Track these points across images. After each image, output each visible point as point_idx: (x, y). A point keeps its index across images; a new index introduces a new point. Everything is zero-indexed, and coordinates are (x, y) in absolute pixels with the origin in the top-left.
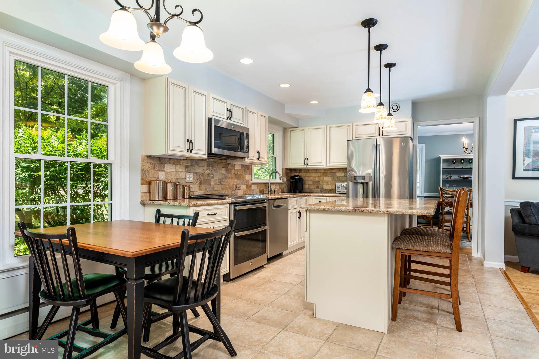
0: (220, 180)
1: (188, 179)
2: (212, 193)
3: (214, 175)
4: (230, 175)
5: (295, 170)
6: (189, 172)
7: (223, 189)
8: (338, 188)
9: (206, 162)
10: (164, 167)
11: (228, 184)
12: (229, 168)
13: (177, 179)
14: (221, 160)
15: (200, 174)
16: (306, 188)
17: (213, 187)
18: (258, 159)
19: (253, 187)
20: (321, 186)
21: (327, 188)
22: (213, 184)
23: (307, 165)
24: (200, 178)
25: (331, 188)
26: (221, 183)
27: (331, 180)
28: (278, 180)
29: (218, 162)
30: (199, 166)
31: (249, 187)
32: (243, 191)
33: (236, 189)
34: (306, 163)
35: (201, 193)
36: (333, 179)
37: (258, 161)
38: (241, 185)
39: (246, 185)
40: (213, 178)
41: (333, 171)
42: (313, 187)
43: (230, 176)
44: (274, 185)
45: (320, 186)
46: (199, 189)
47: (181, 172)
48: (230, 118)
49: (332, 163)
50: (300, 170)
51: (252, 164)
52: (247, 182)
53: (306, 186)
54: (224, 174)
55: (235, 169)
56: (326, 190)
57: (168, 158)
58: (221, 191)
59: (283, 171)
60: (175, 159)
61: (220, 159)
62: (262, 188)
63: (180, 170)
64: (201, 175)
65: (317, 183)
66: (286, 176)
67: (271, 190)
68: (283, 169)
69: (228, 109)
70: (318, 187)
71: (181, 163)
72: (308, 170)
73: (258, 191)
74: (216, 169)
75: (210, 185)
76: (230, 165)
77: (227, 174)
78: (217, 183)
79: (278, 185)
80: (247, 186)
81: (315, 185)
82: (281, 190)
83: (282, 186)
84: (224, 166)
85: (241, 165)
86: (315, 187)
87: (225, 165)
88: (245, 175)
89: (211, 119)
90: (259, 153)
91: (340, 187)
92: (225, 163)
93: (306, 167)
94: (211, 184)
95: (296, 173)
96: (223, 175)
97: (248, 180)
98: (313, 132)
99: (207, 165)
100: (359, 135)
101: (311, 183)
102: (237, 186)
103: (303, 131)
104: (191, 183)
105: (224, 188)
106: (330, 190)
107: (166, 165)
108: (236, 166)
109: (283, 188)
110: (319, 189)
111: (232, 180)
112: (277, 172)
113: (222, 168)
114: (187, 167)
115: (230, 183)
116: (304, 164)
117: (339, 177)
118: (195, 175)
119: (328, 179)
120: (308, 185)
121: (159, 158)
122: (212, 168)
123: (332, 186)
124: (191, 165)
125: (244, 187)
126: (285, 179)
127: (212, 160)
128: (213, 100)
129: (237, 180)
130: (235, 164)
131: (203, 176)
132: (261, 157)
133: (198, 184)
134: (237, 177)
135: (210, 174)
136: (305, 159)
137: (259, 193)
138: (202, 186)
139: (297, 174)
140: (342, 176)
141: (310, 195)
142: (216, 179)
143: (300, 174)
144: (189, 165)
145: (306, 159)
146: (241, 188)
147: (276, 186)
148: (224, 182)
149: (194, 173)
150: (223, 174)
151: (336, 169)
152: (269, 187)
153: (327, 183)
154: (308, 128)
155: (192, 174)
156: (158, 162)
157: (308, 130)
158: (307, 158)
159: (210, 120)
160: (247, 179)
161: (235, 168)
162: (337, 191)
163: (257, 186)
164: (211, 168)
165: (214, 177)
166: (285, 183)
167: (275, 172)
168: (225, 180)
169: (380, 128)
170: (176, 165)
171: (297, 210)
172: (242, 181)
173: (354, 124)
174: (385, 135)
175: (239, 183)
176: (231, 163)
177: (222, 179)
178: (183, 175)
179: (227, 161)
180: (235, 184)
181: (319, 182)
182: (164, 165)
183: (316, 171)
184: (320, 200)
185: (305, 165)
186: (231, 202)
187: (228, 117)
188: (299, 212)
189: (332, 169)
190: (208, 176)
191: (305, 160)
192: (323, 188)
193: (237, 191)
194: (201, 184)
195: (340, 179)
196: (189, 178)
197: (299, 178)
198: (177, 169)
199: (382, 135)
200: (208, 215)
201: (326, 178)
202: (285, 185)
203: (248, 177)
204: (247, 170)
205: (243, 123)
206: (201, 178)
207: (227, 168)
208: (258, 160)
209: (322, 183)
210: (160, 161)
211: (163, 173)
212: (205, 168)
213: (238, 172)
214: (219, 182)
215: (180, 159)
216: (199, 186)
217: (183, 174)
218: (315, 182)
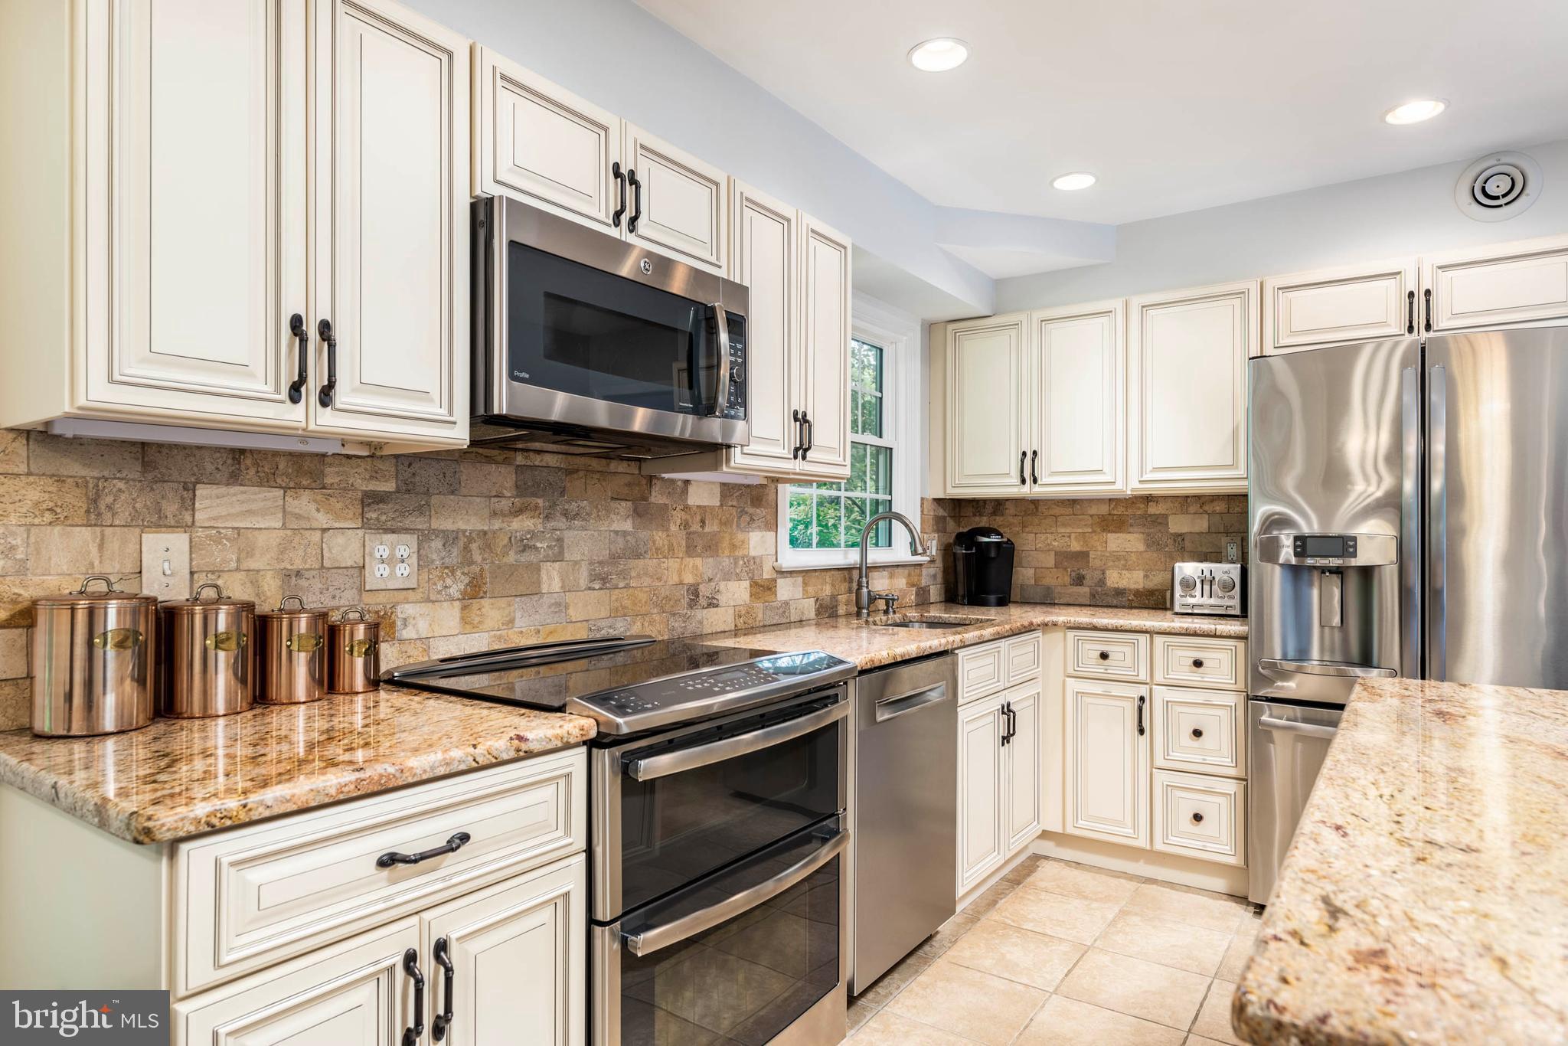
0: (601, 563)
1: (383, 570)
2: (551, 640)
3: (560, 540)
4: (659, 537)
5: (976, 505)
6: (393, 532)
7: (618, 612)
8: (1188, 585)
9: (512, 469)
10: (188, 503)
11: (646, 581)
12: (652, 499)
13: (298, 574)
14: (604, 461)
15: (470, 540)
16: (1027, 582)
17: (558, 604)
18: (802, 450)
19: (786, 590)
20: (1097, 574)
21: (1123, 583)
22: (556, 585)
23: (1035, 481)
24: (472, 563)
25: (1140, 586)
26: (604, 580)
27: (1141, 547)
28: (900, 551)
29: (589, 471)
30: (464, 491)
31: (763, 589)
32: (731, 611)
33: (693, 603)
34: (1027, 474)
35: (477, 643)
36: (1152, 543)
37: (798, 466)
38: (722, 585)
39: (746, 584)
40: (559, 558)
41: (1153, 509)
42: (1056, 580)
43: (659, 542)
44: (885, 573)
45: (1091, 577)
46: (464, 621)
47: (324, 530)
48: (633, 221)
49: (1156, 469)
50: (998, 505)
51: (776, 480)
52: (752, 564)
53: (1024, 575)
54: (625, 533)
55: (686, 508)
56: (1119, 592)
57: (218, 449)
58: (603, 623)
59: (922, 511)
60: (276, 454)
61: (597, 456)
62: (827, 590)
63: (323, 519)
64: (474, 546)
65: (1075, 564)
66: (938, 531)
67: (872, 599)
68: (922, 499)
69: (616, 166)
70: (1079, 580)
71: (328, 481)
72: (1032, 507)
73: (809, 608)
74: (573, 507)
75: (539, 593)
76: (657, 487)
77: (643, 534)
78: (583, 582)
79: (900, 570)
80: (754, 584)
81: (1065, 569)
82: (917, 594)
83: (920, 575)
84: (626, 490)
85: (723, 485)
86: (1067, 580)
87: (629, 485)
88: (740, 536)
89: (490, 202)
90: (806, 421)
91: (1199, 585)
92: (628, 479)
93: (1027, 491)
94: (545, 589)
95: (981, 515)
96: (620, 540)
97: (761, 557)
98: (1058, 333)
99: (517, 487)
100: (1294, 333)
101: (1050, 560)
102: (702, 588)
103: (1013, 333)
104: (403, 594)
105: (627, 603)
106: (1137, 593)
107: (201, 491)
108: (691, 489)
109: (923, 584)
110: (1084, 590)
111: (673, 564)
112: (900, 518)
113: (614, 504)
114: (372, 499)
115: (659, 579)
116: (1017, 480)
117: (1181, 535)
118: (437, 544)
119: (1128, 542)
120: (1032, 571)
121: (144, 444)
122: (553, 505)
123: (1146, 576)
124: (407, 488)
125: (737, 592)
126: (934, 542)
127: (551, 460)
128: (506, 98)
129: (698, 561)
130: (687, 482)
131: (487, 547)
132: (815, 440)
133: (458, 595)
134: (701, 544)
135: (534, 535)
136: (1024, 454)
137: (812, 615)
138: (486, 602)
139: (983, 522)
140: (1197, 529)
141: (1055, 625)
142: (576, 563)
143: (997, 522)
144: (389, 486)
145: (1029, 456)
146: (723, 599)
147: (891, 576)
148: (623, 574)
149: (425, 538)
150: (616, 532)
151: (1165, 498)
152: (860, 586)
153: (1123, 561)
154: (1038, 315)
155: (412, 540)
156: (137, 475)
157: (1035, 325)
158: (1035, 453)
159: (482, 213)
160: (752, 553)
161: (690, 502)
162: (1180, 600)
163: (805, 584)
164: (540, 501)
165: (561, 552)
166: (932, 561)
167: (891, 516)
168: (633, 563)
169: (1411, 295)
170: (286, 489)
171: (996, 704)
172: (726, 562)
173: (1271, 283)
174: (1442, 326)
175: (709, 573)
176: (666, 476)
177: (614, 558)
178: (345, 547)
179: (644, 465)
180: (689, 579)
181: (1083, 555)
182: (190, 488)
183: (1069, 510)
184: (1105, 648)
185: (1023, 481)
186: (593, 734)
187: (618, 215)
188: (1007, 710)
189: (1148, 499)
190: (525, 548)
191: (1022, 462)
192: (1102, 582)
193: (700, 614)
194: (474, 591)
195: (1188, 544)
196: (391, 561)
197: (994, 539)
198: (298, 517)
199: (1428, 327)
200: (388, 861)
201: (1115, 542)
202: (932, 571)
203: (757, 542)
204: (751, 510)
205: (713, 259)
206: (477, 558)
207: (645, 499)
208: (804, 458)
209: (1098, 563)
210: (146, 465)
211: (179, 541)
212: (505, 504)
213: (703, 522)
214: (593, 577)
215: (324, 455)
216: (464, 608)
217: (340, 539)
218: (1065, 558)
